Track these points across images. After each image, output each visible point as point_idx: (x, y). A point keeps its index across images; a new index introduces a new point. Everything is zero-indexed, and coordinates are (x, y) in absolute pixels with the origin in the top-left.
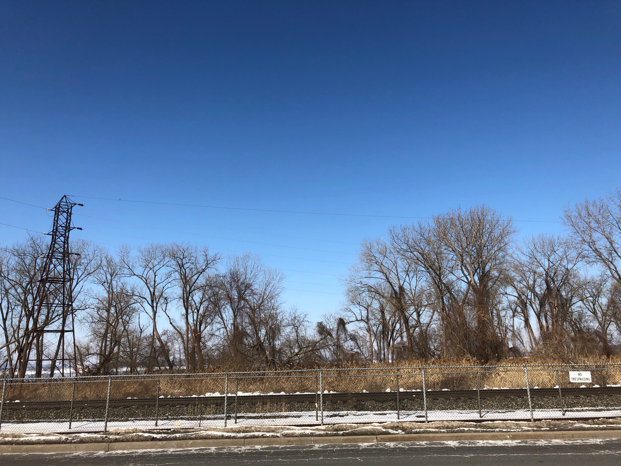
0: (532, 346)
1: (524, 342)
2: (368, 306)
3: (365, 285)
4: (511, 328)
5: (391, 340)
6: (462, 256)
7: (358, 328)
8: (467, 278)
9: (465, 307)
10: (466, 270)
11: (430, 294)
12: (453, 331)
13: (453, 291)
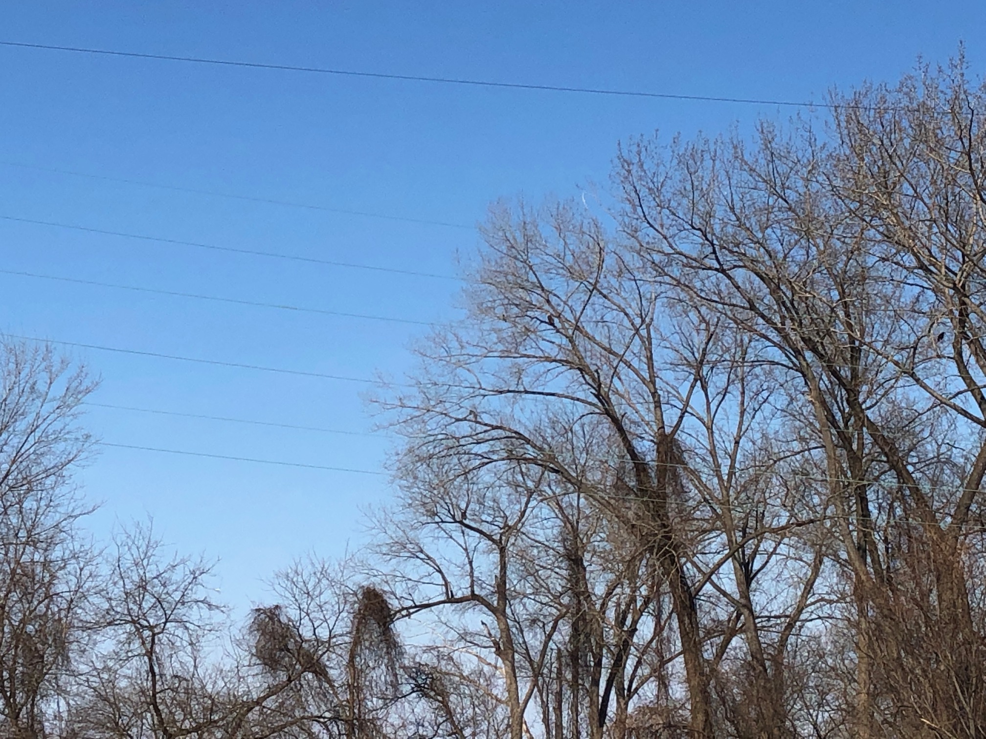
2: (508, 529)
3: (497, 428)
5: (613, 696)
6: (961, 291)
7: (453, 636)
8: (982, 401)
9: (966, 536)
10: (977, 361)
11: (803, 474)
12: (906, 652)
13: (915, 460)
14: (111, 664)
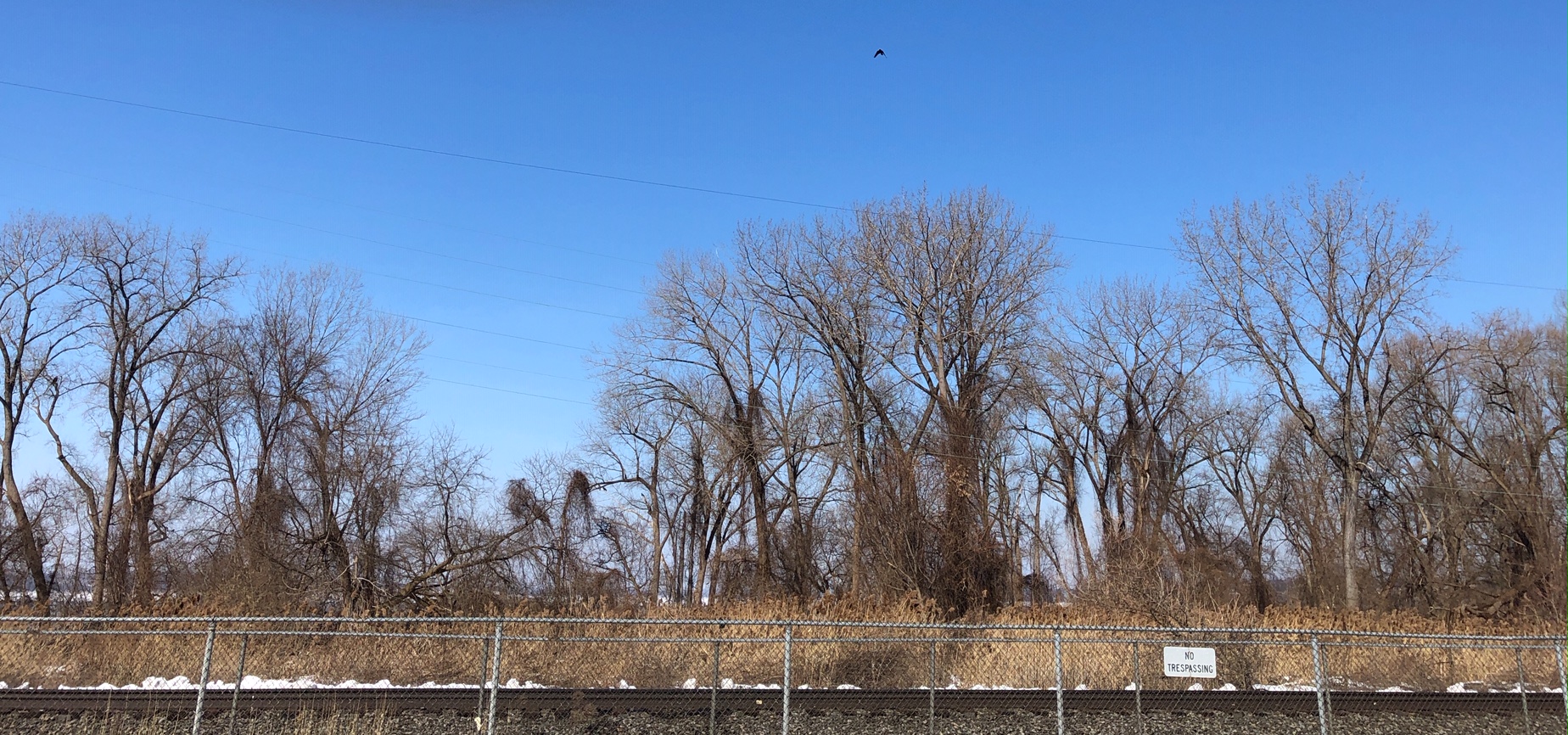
0: (1080, 572)
1: (1061, 562)
2: (661, 439)
3: (657, 380)
4: (1031, 524)
5: (714, 541)
6: (920, 317)
7: (624, 501)
8: (929, 381)
9: (917, 456)
10: (927, 357)
11: (829, 416)
12: (881, 522)
13: (891, 411)
14: (422, 509)
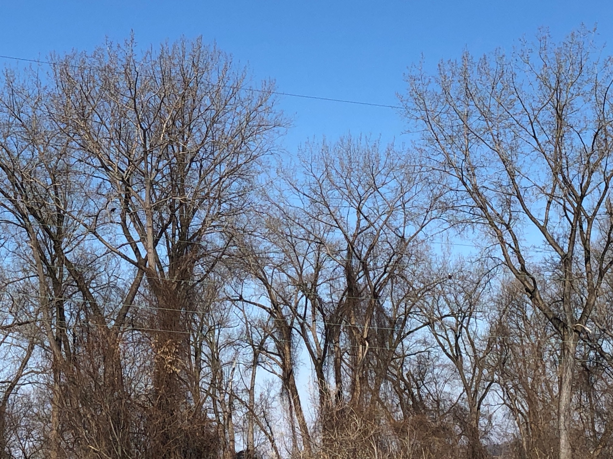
0: (295, 446)
1: (276, 436)
4: (245, 398)
6: (127, 183)
8: (136, 251)
9: (122, 333)
10: (135, 226)
11: (24, 293)
12: (83, 405)
13: (94, 285)
